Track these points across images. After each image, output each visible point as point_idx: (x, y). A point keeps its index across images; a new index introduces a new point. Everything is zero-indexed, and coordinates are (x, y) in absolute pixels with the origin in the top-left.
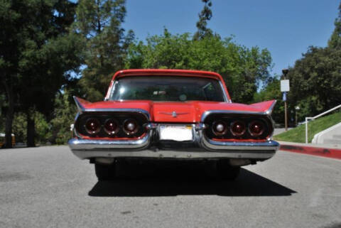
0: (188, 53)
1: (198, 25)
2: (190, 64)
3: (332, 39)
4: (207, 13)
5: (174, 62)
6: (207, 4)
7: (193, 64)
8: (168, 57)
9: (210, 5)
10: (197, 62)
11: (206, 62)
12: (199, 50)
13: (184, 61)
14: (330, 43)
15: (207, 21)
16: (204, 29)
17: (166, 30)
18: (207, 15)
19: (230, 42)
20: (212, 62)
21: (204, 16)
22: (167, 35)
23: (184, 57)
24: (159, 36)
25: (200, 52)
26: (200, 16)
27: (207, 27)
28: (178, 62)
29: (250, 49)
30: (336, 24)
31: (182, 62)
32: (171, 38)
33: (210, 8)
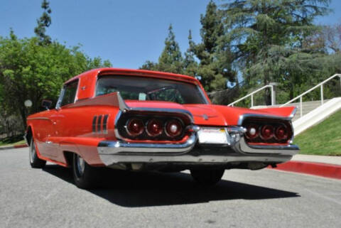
0: (35, 58)
1: (36, 31)
2: (37, 69)
3: (163, 57)
4: (46, 20)
5: (20, 66)
6: (46, 11)
7: (41, 69)
8: (14, 60)
9: (49, 12)
10: (45, 68)
11: (54, 69)
12: (46, 56)
13: (32, 65)
14: (160, 60)
15: (46, 27)
16: (42, 35)
17: (12, 32)
18: (46, 22)
19: (78, 50)
20: (60, 69)
21: (43, 23)
22: (13, 38)
23: (31, 62)
24: (4, 38)
25: (48, 59)
26: (38, 22)
27: (46, 34)
28: (25, 66)
29: (93, 60)
30: (166, 44)
31: (30, 67)
32: (18, 41)
33: (49, 15)
